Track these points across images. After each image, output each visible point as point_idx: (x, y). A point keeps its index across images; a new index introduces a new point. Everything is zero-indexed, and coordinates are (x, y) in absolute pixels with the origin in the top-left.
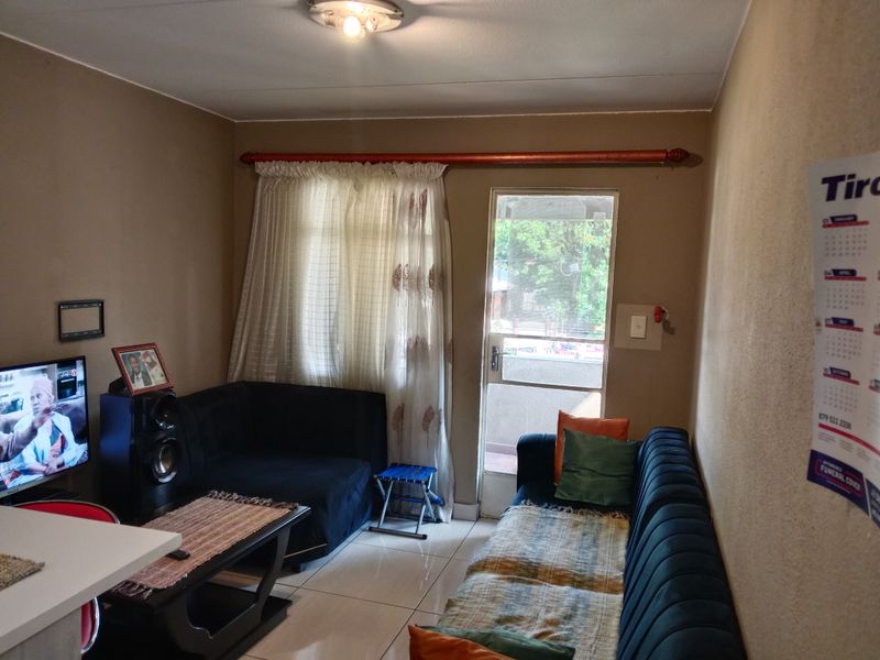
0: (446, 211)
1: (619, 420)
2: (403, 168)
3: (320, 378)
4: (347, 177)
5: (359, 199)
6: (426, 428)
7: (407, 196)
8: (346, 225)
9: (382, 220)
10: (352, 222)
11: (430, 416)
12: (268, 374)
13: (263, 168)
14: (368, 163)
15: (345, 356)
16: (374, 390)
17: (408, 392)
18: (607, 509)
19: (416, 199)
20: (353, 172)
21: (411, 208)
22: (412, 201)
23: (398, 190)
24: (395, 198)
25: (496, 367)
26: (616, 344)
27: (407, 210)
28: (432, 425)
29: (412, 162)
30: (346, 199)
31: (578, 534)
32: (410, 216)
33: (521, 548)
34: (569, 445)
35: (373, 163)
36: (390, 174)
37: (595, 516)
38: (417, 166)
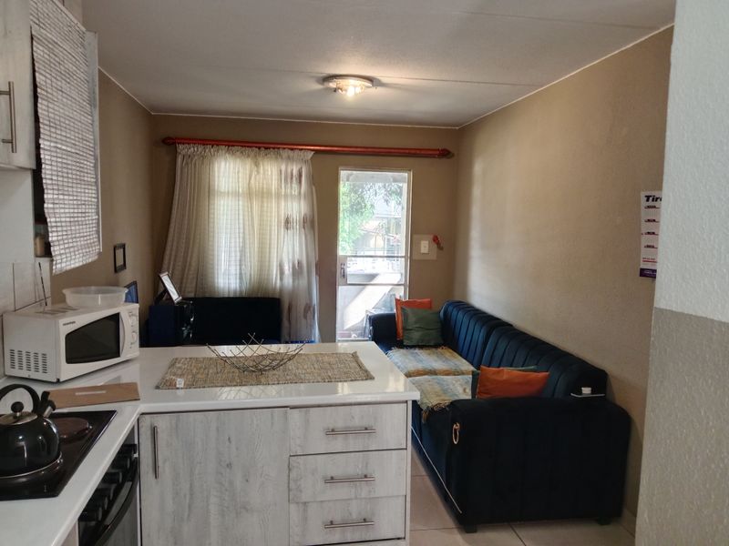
0: (312, 180)
1: (425, 300)
2: (285, 153)
4: (249, 156)
5: (258, 172)
6: (305, 317)
7: (289, 171)
8: (249, 189)
9: (273, 186)
10: (253, 186)
11: (308, 307)
12: (189, 292)
13: (183, 149)
14: (263, 149)
15: (250, 275)
16: (271, 296)
17: (294, 291)
18: (436, 346)
19: (295, 172)
20: (253, 154)
21: (292, 178)
22: (292, 175)
23: (283, 168)
24: (281, 171)
25: (344, 276)
26: (414, 258)
27: (289, 180)
28: (309, 314)
29: (292, 149)
30: (248, 172)
31: (436, 358)
32: (291, 182)
33: (420, 366)
34: (405, 316)
35: (266, 148)
36: (278, 157)
37: (434, 350)
38: (296, 152)
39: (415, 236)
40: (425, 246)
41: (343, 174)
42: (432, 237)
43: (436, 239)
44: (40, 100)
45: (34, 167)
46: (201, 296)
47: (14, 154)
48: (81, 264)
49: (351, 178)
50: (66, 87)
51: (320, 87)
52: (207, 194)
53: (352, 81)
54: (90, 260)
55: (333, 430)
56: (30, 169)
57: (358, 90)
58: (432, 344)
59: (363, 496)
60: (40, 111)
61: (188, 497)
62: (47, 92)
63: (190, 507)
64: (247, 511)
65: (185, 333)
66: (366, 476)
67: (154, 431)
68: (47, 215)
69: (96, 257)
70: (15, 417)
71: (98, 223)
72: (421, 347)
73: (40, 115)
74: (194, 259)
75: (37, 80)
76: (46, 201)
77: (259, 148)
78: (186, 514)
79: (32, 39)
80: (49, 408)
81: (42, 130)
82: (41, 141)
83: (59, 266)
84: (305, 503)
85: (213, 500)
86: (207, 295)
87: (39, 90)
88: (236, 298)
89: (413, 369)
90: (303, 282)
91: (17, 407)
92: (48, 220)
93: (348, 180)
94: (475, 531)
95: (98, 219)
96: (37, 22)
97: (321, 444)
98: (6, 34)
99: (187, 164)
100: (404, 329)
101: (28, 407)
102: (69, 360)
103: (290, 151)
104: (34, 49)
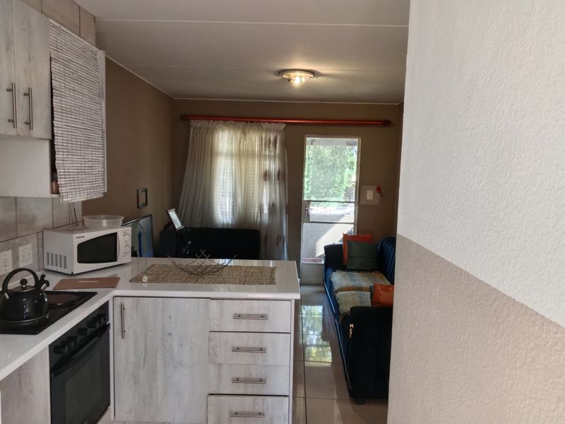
0: (285, 145)
1: (368, 236)
2: (265, 125)
3: (227, 224)
4: (239, 128)
5: (245, 139)
6: (277, 245)
7: (268, 137)
8: (239, 151)
9: (257, 149)
10: (242, 149)
11: (280, 238)
13: (194, 123)
14: (249, 122)
17: (270, 226)
18: (371, 271)
19: (272, 139)
20: (242, 126)
21: (270, 143)
22: (270, 140)
23: (264, 135)
24: (262, 138)
25: (308, 215)
26: (362, 203)
27: (268, 144)
28: (280, 243)
29: (270, 122)
30: (238, 139)
31: (367, 279)
32: (269, 147)
33: (351, 284)
34: (350, 247)
35: (251, 122)
36: (260, 129)
37: (369, 273)
38: (273, 124)
39: (362, 186)
40: (370, 195)
41: (308, 139)
42: (376, 187)
43: (379, 189)
44: (54, 97)
45: (50, 138)
46: (204, 226)
47: (31, 131)
48: (86, 199)
49: (314, 143)
50: (77, 87)
51: (277, 78)
52: (210, 155)
53: (298, 73)
54: (95, 197)
55: (239, 316)
56: (48, 139)
57: (303, 80)
58: (368, 269)
59: (259, 363)
60: (54, 103)
61: (143, 353)
62: (61, 92)
63: (144, 360)
64: (181, 366)
65: (184, 251)
66: (261, 350)
67: (122, 308)
68: (57, 168)
69: (102, 196)
70: (22, 287)
71: (104, 174)
72: (359, 271)
73: (54, 106)
74: (200, 201)
75: (53, 84)
76: (57, 159)
77: (247, 122)
78: (142, 365)
79: (51, 60)
80: (45, 285)
81: (55, 115)
82: (54, 122)
83: (65, 200)
84: (219, 365)
85: (159, 356)
86: (209, 226)
87: (54, 91)
88: (228, 229)
89: (345, 286)
90: (277, 220)
91: (24, 282)
92: (58, 171)
93: (312, 144)
94: (362, 403)
95: (104, 171)
96: (56, 49)
97: (230, 325)
98: (30, 58)
99: (196, 134)
100: (349, 257)
101: (31, 282)
102: (80, 261)
103: (268, 124)
104: (52, 66)
